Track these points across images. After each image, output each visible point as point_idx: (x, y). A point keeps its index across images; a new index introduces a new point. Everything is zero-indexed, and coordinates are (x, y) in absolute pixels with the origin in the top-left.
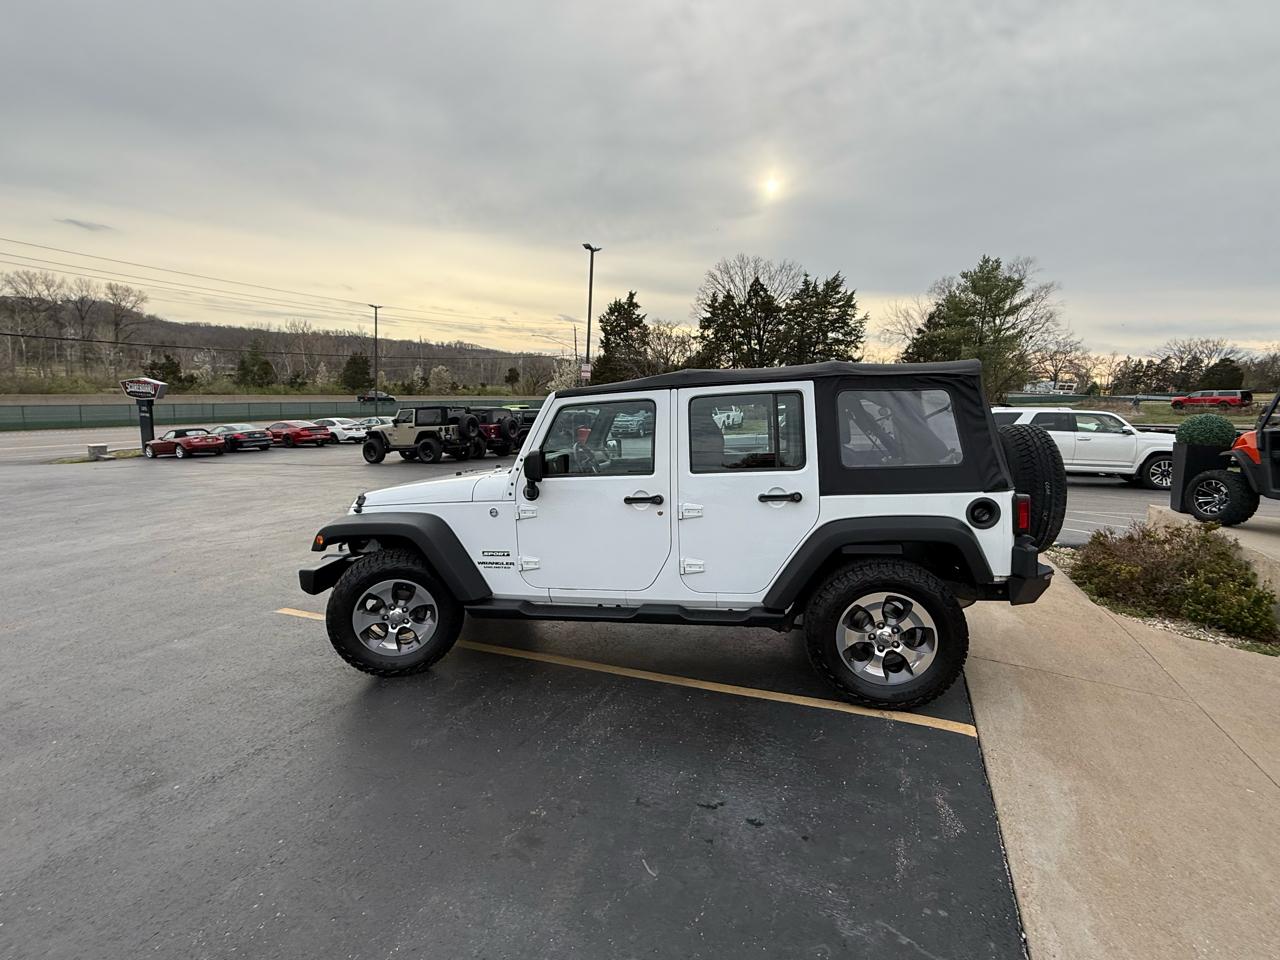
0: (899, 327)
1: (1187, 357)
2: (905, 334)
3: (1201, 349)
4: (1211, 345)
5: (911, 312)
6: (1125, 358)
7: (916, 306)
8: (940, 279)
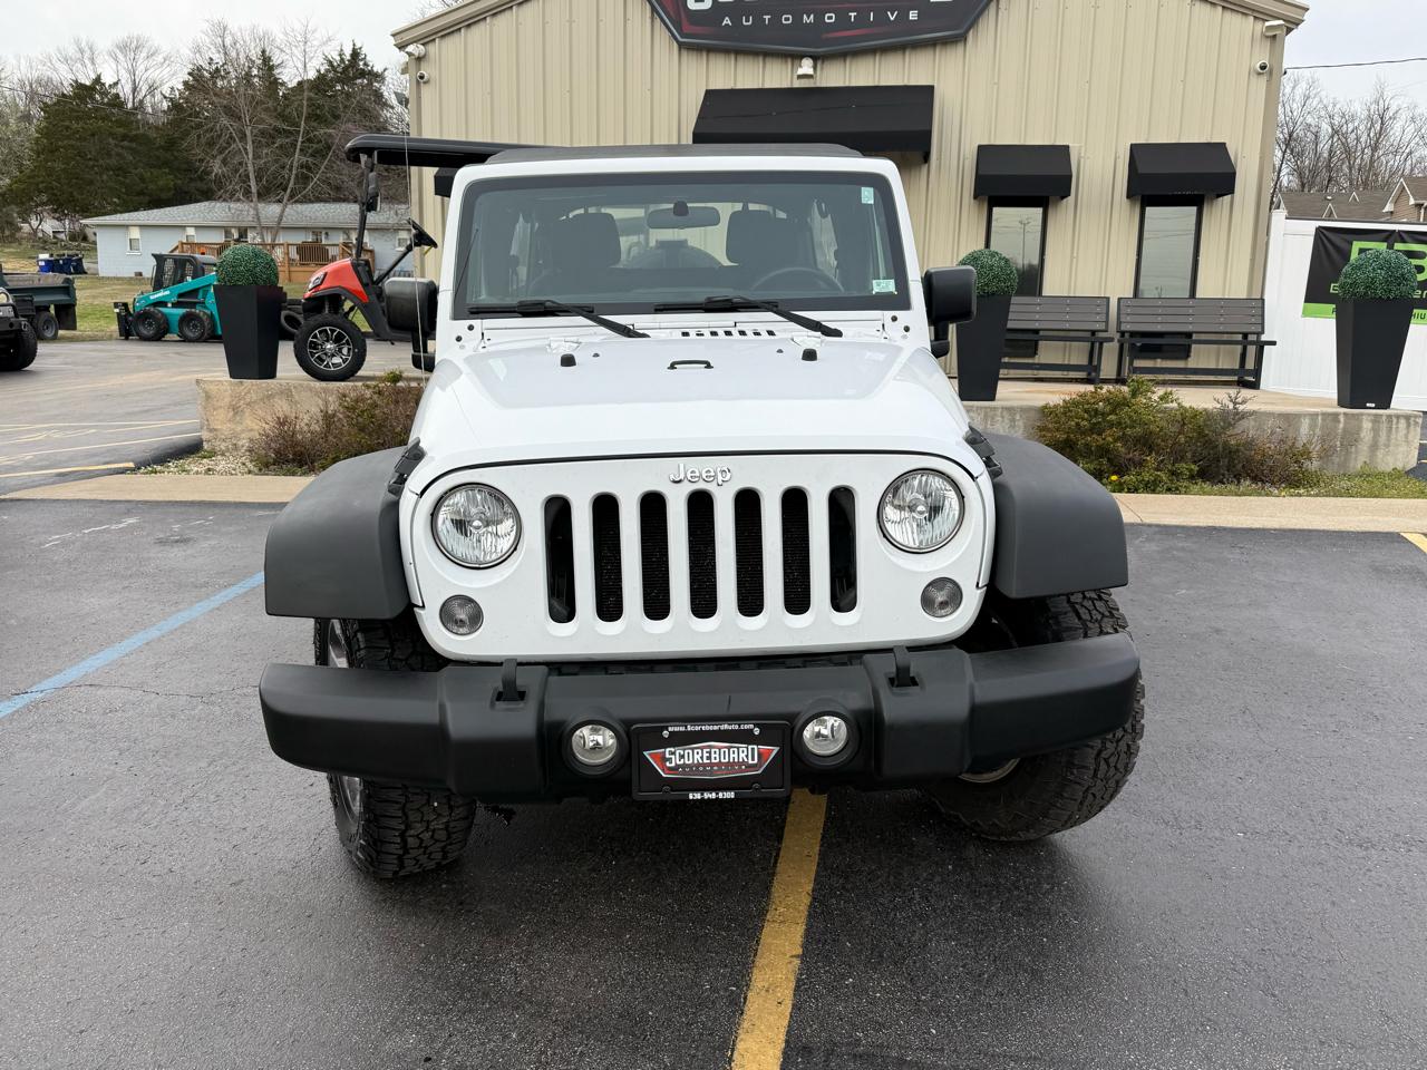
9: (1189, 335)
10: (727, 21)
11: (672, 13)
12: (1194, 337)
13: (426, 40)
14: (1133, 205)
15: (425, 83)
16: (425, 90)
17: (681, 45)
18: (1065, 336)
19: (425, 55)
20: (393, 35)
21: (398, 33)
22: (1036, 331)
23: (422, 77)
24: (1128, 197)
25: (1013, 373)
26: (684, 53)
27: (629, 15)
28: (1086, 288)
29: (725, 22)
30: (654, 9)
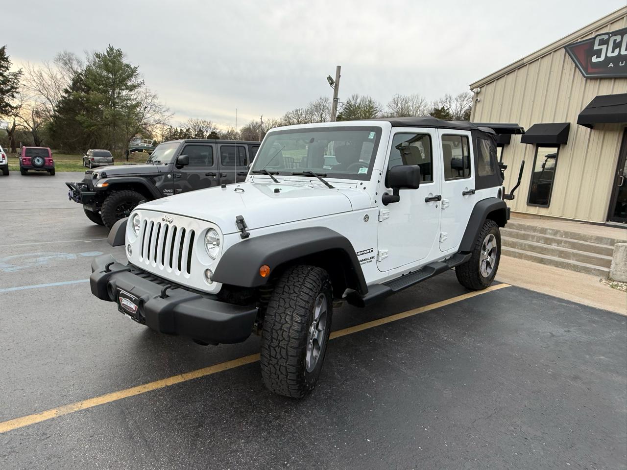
0: (35, 84)
1: (197, 129)
2: (40, 91)
3: (203, 125)
4: (206, 124)
5: (43, 74)
6: (170, 127)
7: (46, 70)
8: (63, 53)
10: (611, 65)
11: (584, 64)
13: (481, 86)
15: (478, 102)
16: (478, 105)
17: (587, 78)
19: (480, 92)
20: (470, 86)
21: (472, 85)
23: (477, 100)
26: (588, 81)
27: (565, 68)
29: (610, 65)
30: (577, 66)
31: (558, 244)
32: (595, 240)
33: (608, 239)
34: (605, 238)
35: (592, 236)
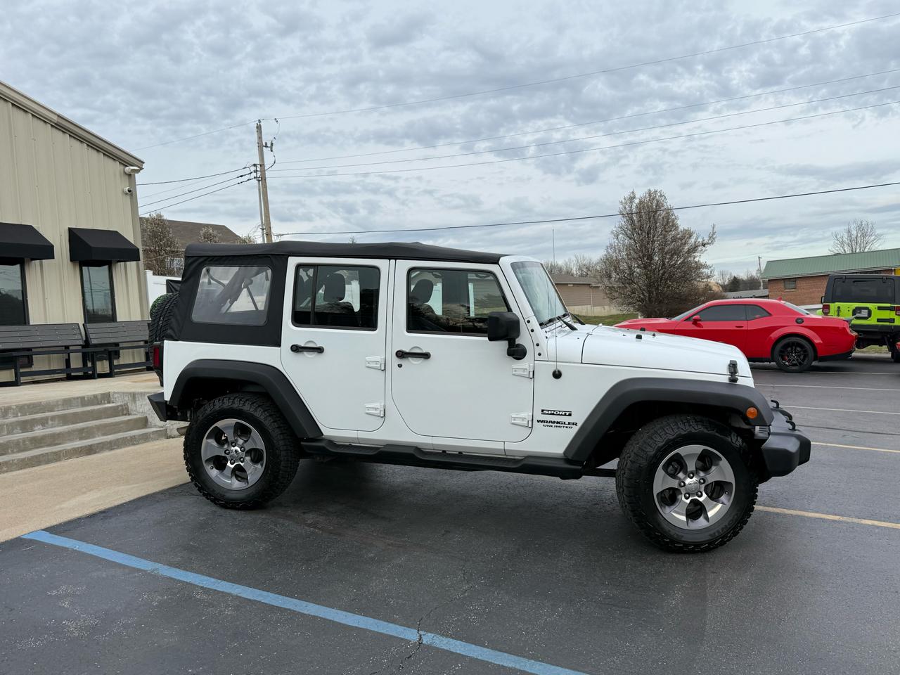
9: (117, 344)
12: (121, 345)
14: (74, 266)
18: (48, 351)
22: (29, 349)
24: (71, 260)
25: (29, 379)
28: (55, 318)
31: (43, 425)
32: (63, 405)
33: (78, 398)
34: (74, 398)
35: (57, 401)
